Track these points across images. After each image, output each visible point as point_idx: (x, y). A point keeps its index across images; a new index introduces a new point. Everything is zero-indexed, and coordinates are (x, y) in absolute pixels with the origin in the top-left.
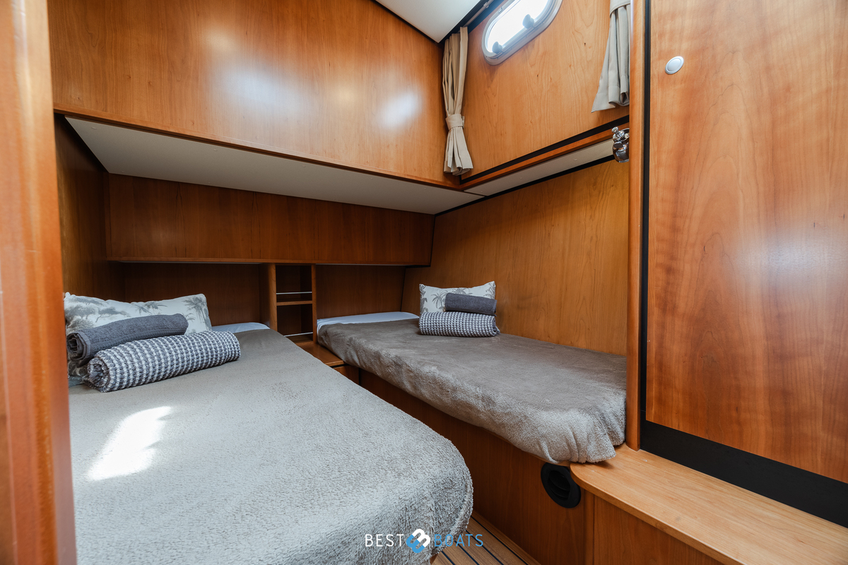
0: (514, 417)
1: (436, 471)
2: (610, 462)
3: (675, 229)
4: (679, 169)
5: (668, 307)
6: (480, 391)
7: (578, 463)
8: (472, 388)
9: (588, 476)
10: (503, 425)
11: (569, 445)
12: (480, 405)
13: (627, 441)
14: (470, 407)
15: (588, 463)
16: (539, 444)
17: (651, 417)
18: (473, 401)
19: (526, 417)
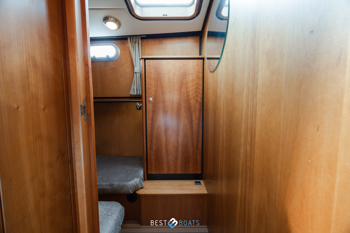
0: (121, 187)
1: (118, 210)
2: (143, 186)
3: (152, 133)
4: (152, 121)
5: (151, 149)
6: (108, 183)
7: (138, 190)
8: (105, 183)
9: (140, 192)
10: (117, 190)
11: (135, 187)
12: (108, 187)
13: (144, 180)
14: (104, 189)
15: (139, 189)
16: (129, 191)
17: (149, 173)
18: (105, 187)
19: (124, 185)
